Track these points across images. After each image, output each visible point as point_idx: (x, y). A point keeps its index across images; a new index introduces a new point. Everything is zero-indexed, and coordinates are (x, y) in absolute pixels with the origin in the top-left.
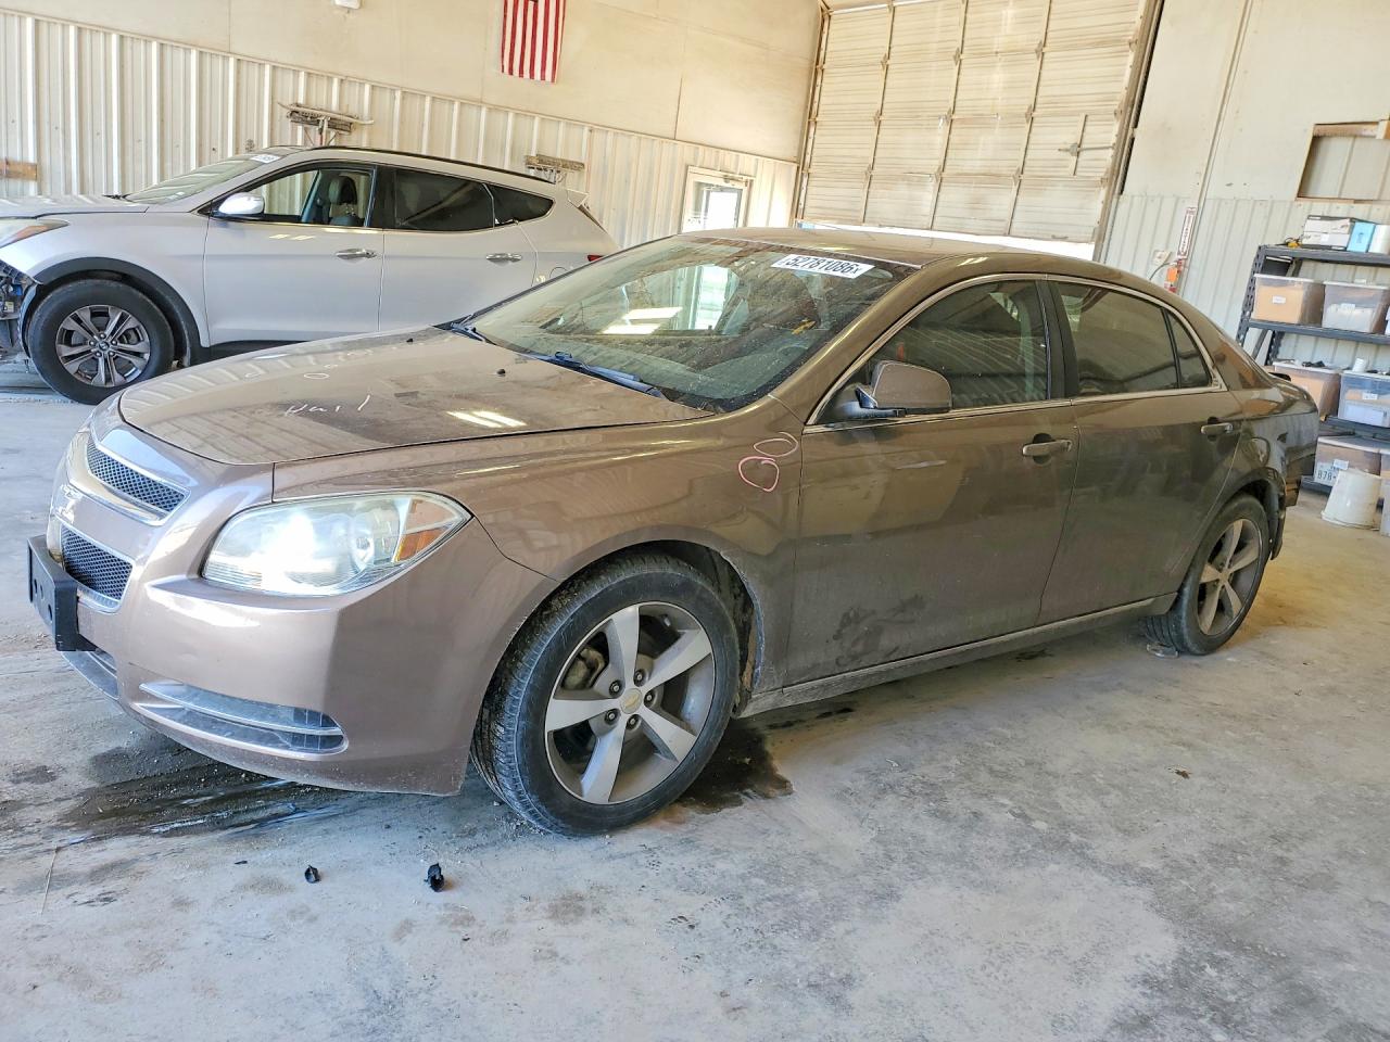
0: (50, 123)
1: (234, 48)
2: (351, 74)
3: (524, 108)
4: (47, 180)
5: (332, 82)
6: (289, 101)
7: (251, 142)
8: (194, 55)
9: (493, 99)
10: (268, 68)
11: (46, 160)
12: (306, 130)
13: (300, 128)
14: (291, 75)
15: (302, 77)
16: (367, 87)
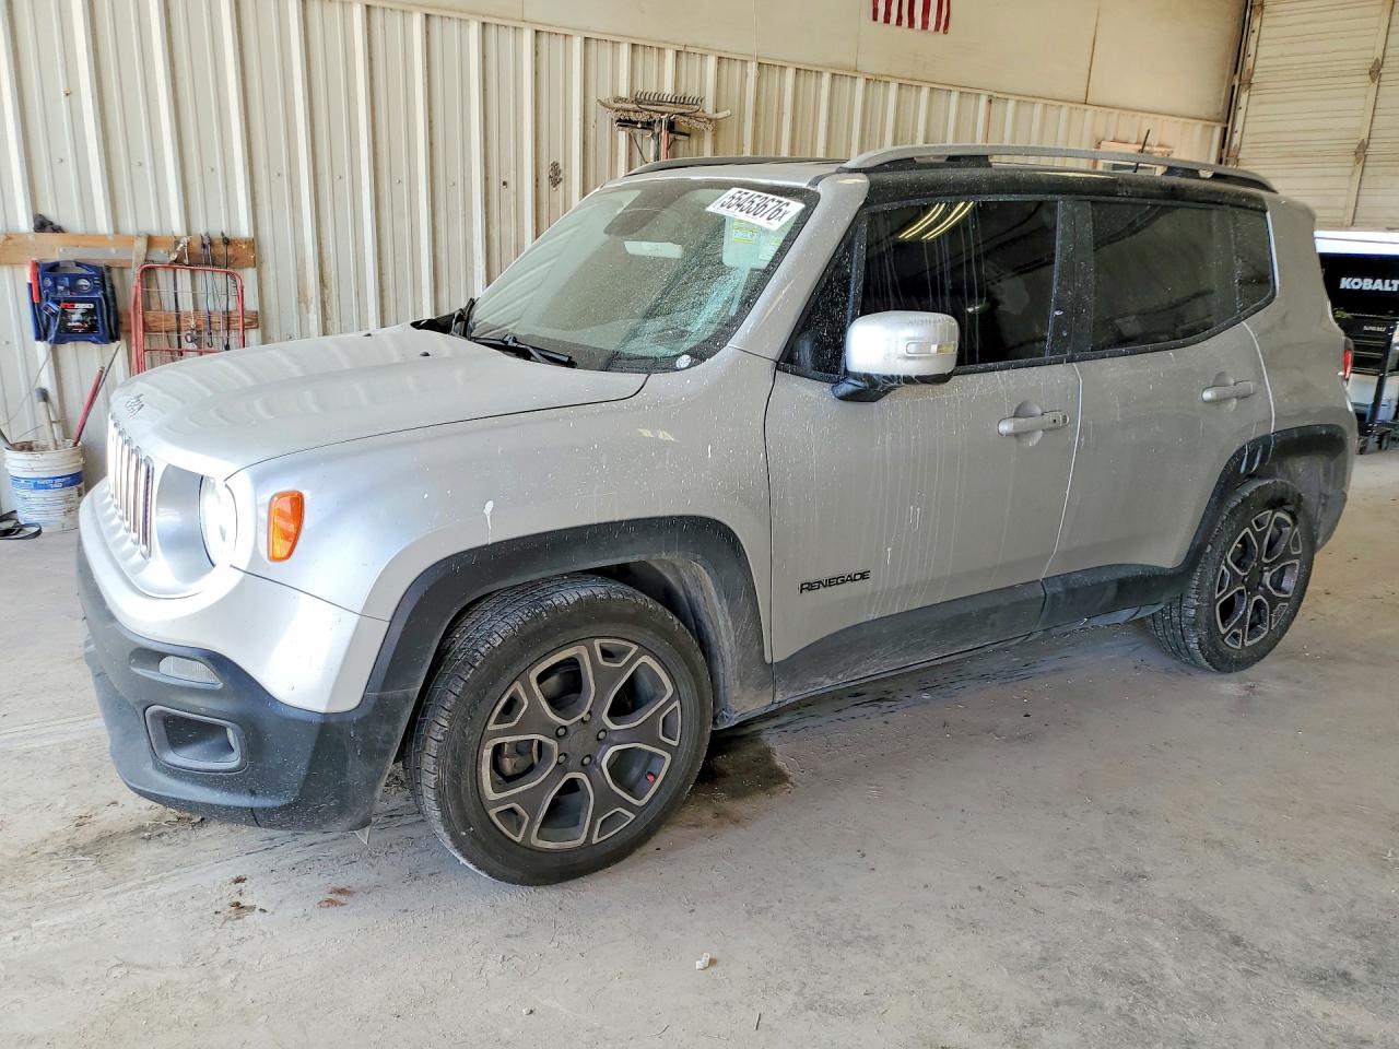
0: (268, 166)
1: (528, 16)
2: (689, 43)
3: (908, 75)
4: (265, 267)
5: (665, 56)
6: (606, 95)
7: (555, 166)
8: (474, 30)
9: (871, 65)
10: (577, 43)
11: (266, 231)
12: (631, 138)
13: (622, 135)
14: (609, 51)
15: (625, 50)
16: (711, 62)
